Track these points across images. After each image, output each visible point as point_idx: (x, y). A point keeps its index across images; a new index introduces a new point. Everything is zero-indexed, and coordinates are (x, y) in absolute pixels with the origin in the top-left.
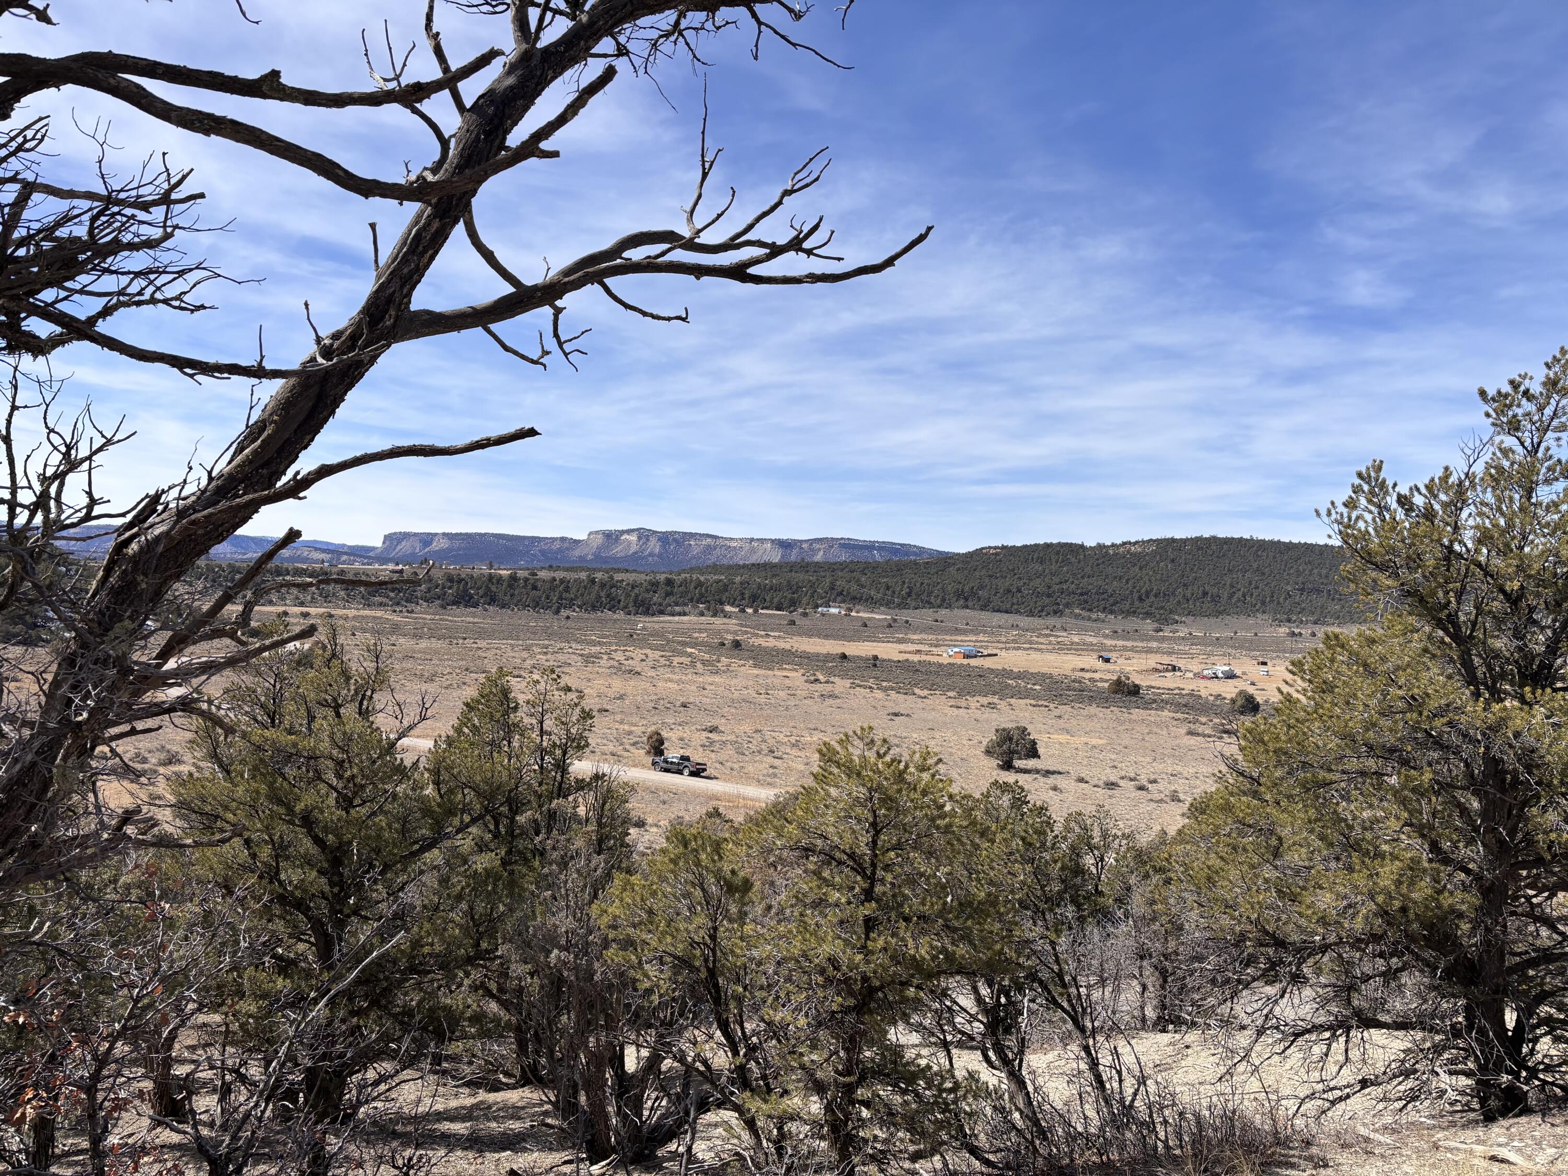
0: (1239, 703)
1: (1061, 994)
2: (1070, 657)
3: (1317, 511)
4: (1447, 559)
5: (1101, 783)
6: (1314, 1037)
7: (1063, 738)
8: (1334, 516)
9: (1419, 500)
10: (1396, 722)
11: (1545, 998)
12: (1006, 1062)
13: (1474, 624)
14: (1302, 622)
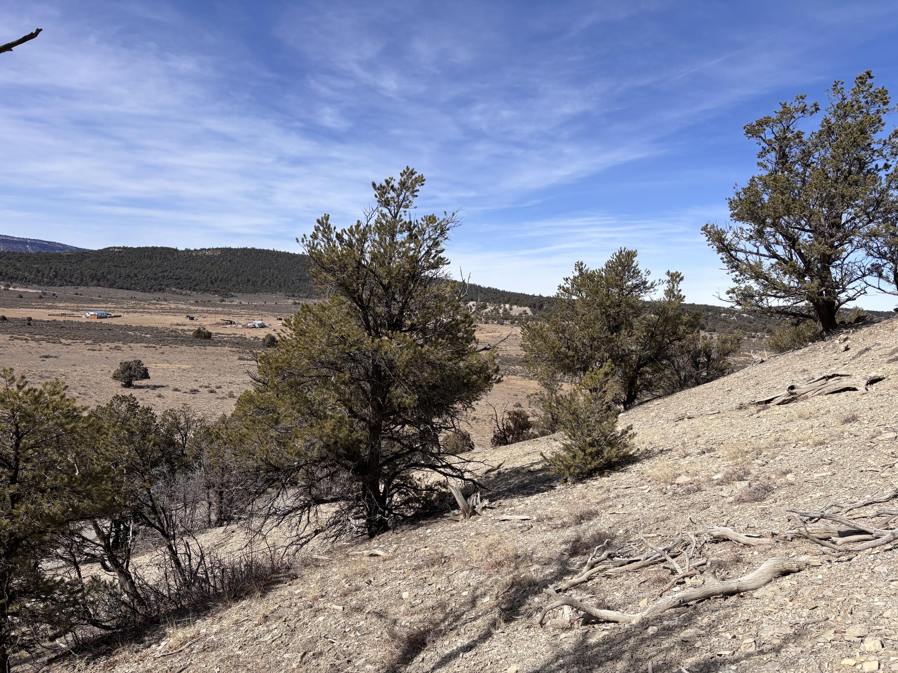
0: (267, 341)
1: (154, 519)
2: (169, 317)
3: (297, 239)
4: (358, 268)
5: (188, 391)
6: (293, 514)
7: (165, 365)
8: (305, 243)
9: (346, 237)
10: (334, 350)
11: (396, 475)
12: (117, 566)
13: (369, 300)
14: (300, 297)
